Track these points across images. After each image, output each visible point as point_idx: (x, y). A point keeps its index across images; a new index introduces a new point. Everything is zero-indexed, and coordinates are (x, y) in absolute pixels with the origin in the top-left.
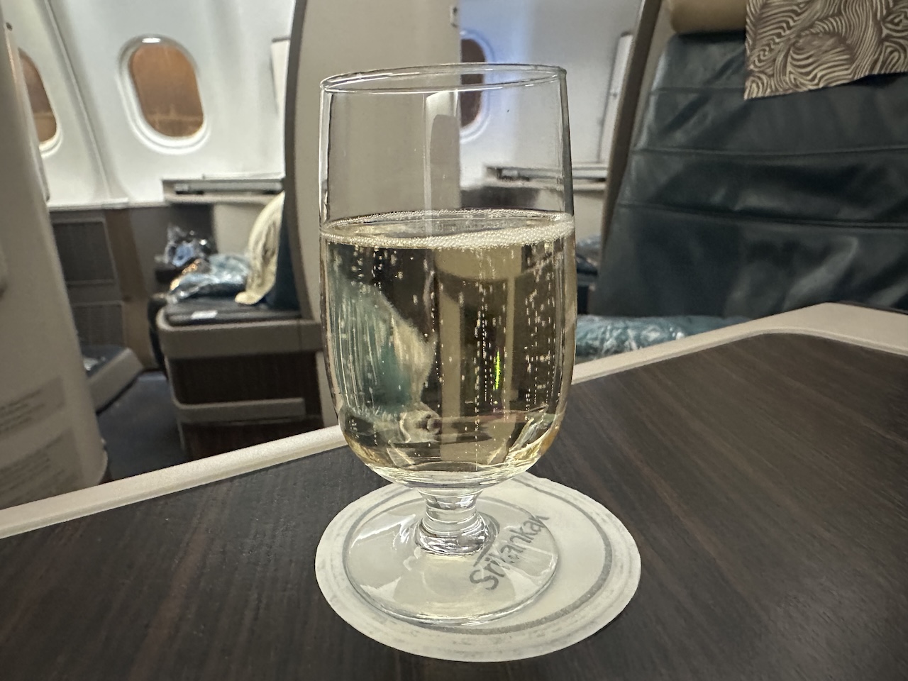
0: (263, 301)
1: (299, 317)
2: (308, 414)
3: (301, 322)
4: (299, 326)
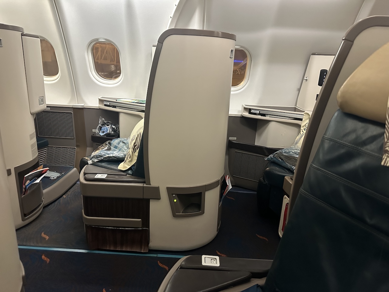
2: (143, 227)
3: (145, 185)
4: (143, 187)
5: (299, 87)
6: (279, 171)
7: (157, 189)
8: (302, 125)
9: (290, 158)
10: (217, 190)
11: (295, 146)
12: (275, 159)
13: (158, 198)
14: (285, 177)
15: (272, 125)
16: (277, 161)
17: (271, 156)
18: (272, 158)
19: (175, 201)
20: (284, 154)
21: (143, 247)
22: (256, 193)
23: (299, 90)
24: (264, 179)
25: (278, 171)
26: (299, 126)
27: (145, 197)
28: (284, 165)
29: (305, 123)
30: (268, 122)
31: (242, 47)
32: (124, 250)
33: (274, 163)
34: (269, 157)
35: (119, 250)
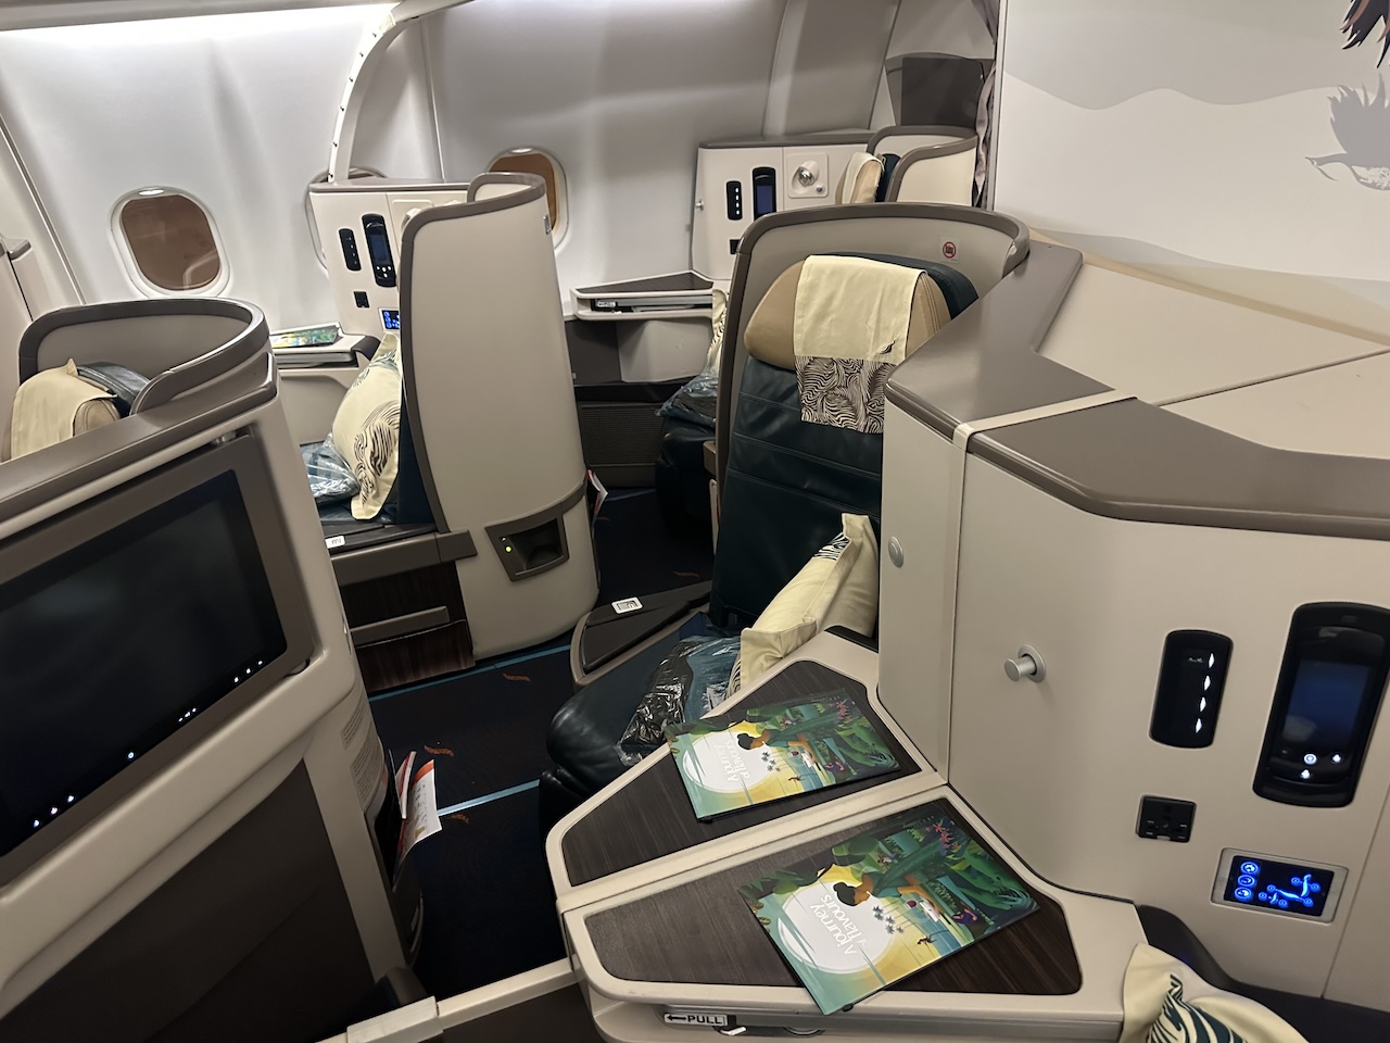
0: (382, 512)
1: (436, 530)
2: (452, 619)
3: (439, 536)
4: (436, 539)
5: (688, 222)
6: (691, 436)
7: (466, 538)
8: (714, 318)
9: (705, 402)
10: (582, 507)
11: (709, 372)
12: (676, 411)
13: (471, 553)
14: (705, 444)
15: (650, 328)
16: (681, 414)
17: (667, 404)
18: (669, 410)
19: (508, 549)
20: (693, 395)
21: (462, 660)
22: (653, 490)
23: (690, 228)
24: (664, 458)
25: (687, 435)
26: (708, 321)
27: (445, 559)
28: (696, 419)
29: (719, 312)
30: (641, 323)
31: (534, 148)
32: (423, 677)
33: (674, 419)
34: (664, 408)
35: (413, 681)
